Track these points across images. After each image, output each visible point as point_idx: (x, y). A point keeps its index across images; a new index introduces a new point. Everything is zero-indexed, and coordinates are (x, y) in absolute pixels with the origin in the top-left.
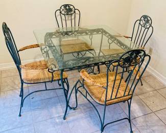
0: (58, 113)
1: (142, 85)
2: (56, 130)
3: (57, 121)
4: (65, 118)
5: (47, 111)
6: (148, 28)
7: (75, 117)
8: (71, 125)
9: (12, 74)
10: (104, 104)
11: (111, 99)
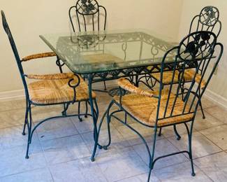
0: (83, 154)
1: (204, 118)
2: (82, 173)
3: (83, 162)
4: (93, 160)
5: (65, 152)
6: (213, 26)
7: (108, 158)
8: (103, 167)
9: (8, 108)
10: (154, 124)
11: (165, 118)
